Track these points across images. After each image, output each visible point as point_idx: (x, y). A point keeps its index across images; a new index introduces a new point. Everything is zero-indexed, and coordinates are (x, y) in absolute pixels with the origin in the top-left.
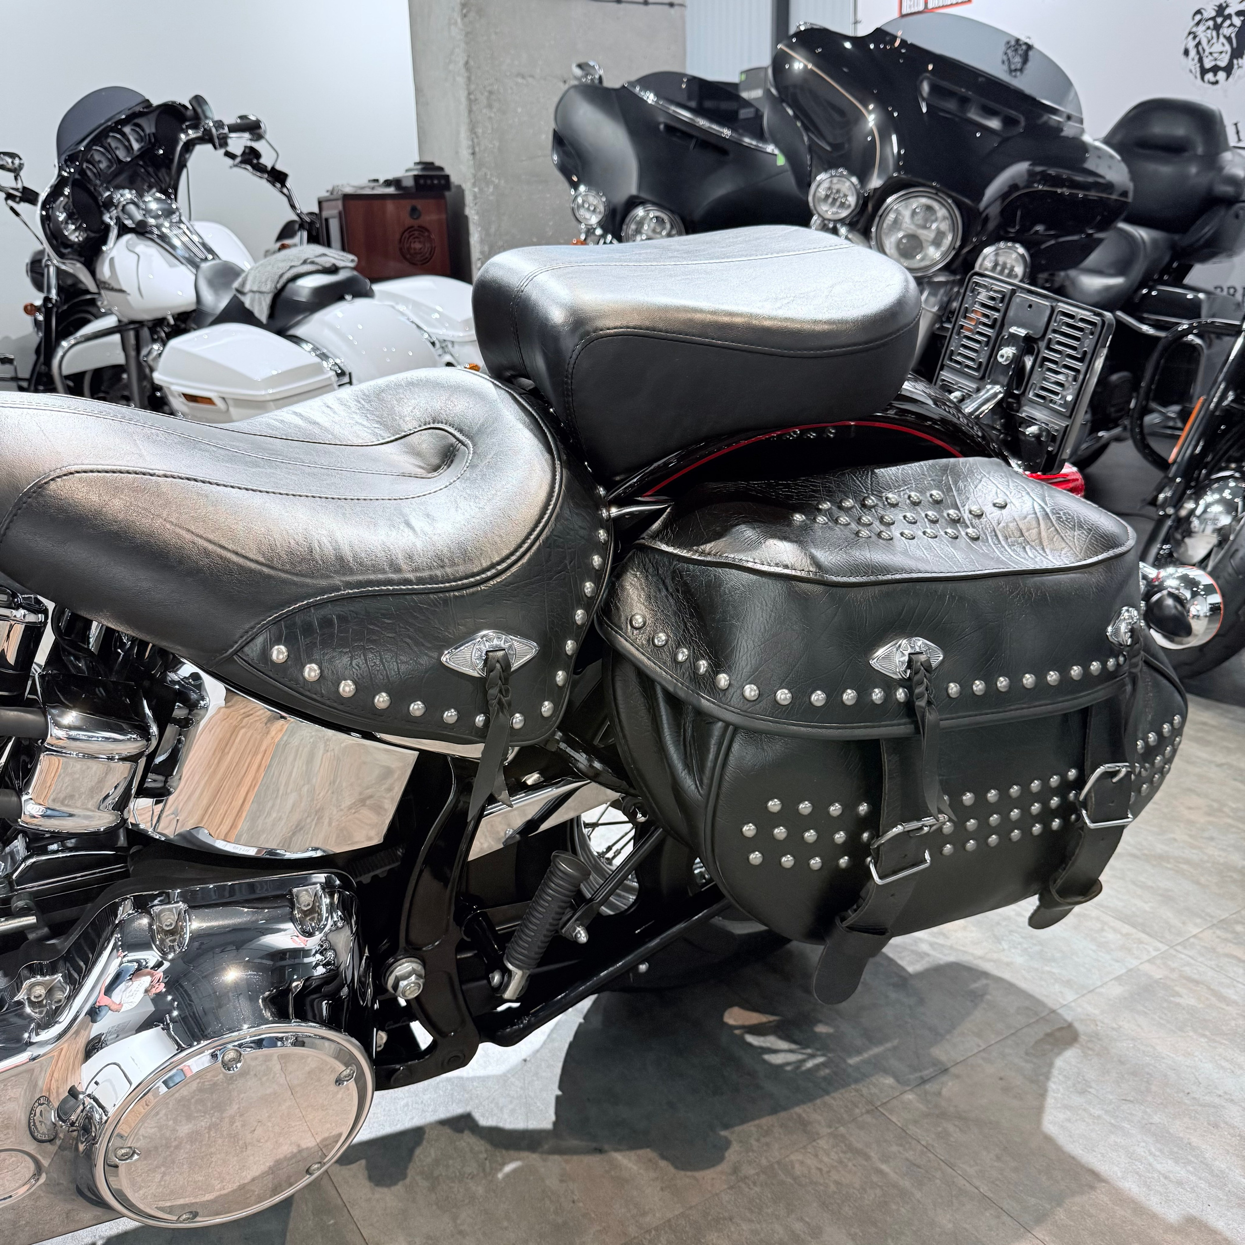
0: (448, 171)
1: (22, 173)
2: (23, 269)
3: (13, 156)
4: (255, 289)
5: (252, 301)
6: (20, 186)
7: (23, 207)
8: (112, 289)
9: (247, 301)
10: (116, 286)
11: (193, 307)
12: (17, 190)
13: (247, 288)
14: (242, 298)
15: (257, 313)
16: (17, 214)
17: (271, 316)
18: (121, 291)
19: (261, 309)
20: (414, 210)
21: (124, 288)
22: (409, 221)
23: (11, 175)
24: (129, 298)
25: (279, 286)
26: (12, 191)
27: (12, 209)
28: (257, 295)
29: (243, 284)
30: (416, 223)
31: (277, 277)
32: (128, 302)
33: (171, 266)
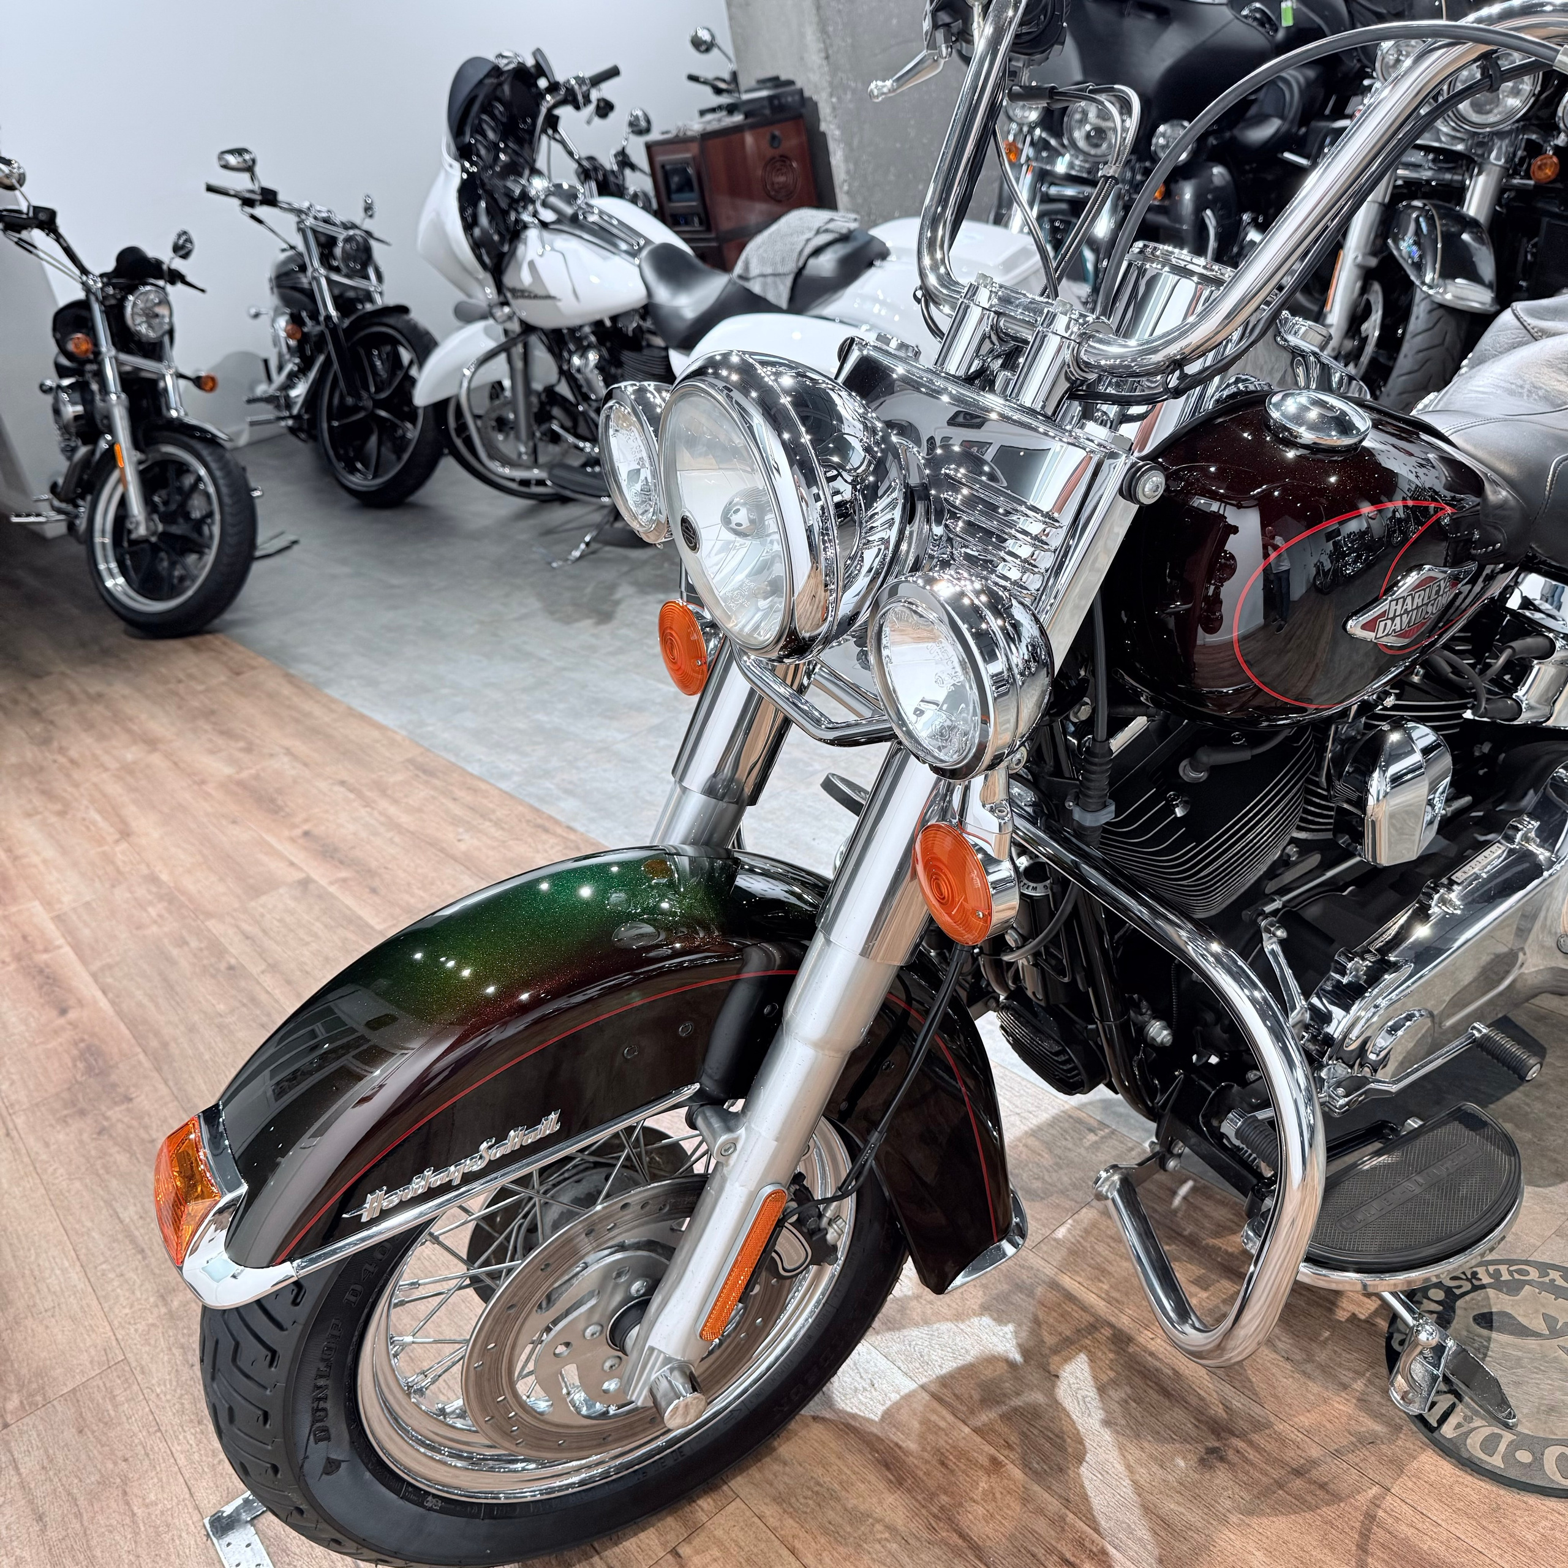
0: (799, 84)
1: (258, 169)
2: (266, 286)
3: (239, 152)
4: (769, 271)
5: (764, 286)
6: (256, 188)
7: (261, 211)
8: (536, 297)
9: (756, 287)
10: (540, 292)
11: (644, 302)
12: (252, 192)
13: (754, 271)
14: (748, 285)
15: (771, 297)
16: (259, 221)
17: (792, 299)
18: (549, 297)
19: (780, 294)
20: (774, 137)
21: (553, 293)
22: (770, 152)
23: (246, 176)
24: (559, 304)
25: (801, 264)
26: (248, 195)
27: (253, 217)
28: (770, 280)
29: (747, 267)
30: (777, 152)
31: (795, 255)
32: (558, 309)
33: (605, 258)
